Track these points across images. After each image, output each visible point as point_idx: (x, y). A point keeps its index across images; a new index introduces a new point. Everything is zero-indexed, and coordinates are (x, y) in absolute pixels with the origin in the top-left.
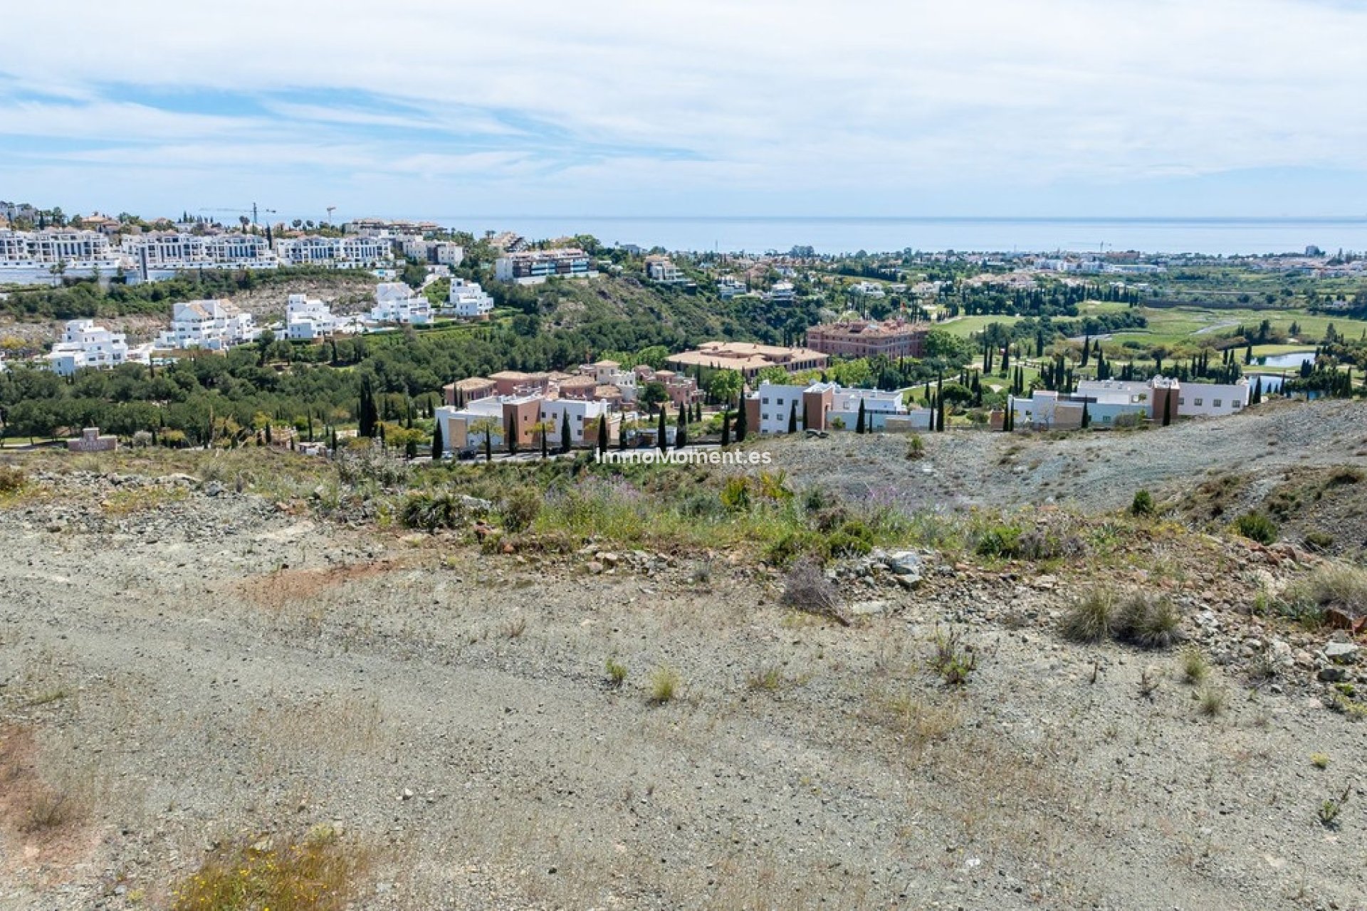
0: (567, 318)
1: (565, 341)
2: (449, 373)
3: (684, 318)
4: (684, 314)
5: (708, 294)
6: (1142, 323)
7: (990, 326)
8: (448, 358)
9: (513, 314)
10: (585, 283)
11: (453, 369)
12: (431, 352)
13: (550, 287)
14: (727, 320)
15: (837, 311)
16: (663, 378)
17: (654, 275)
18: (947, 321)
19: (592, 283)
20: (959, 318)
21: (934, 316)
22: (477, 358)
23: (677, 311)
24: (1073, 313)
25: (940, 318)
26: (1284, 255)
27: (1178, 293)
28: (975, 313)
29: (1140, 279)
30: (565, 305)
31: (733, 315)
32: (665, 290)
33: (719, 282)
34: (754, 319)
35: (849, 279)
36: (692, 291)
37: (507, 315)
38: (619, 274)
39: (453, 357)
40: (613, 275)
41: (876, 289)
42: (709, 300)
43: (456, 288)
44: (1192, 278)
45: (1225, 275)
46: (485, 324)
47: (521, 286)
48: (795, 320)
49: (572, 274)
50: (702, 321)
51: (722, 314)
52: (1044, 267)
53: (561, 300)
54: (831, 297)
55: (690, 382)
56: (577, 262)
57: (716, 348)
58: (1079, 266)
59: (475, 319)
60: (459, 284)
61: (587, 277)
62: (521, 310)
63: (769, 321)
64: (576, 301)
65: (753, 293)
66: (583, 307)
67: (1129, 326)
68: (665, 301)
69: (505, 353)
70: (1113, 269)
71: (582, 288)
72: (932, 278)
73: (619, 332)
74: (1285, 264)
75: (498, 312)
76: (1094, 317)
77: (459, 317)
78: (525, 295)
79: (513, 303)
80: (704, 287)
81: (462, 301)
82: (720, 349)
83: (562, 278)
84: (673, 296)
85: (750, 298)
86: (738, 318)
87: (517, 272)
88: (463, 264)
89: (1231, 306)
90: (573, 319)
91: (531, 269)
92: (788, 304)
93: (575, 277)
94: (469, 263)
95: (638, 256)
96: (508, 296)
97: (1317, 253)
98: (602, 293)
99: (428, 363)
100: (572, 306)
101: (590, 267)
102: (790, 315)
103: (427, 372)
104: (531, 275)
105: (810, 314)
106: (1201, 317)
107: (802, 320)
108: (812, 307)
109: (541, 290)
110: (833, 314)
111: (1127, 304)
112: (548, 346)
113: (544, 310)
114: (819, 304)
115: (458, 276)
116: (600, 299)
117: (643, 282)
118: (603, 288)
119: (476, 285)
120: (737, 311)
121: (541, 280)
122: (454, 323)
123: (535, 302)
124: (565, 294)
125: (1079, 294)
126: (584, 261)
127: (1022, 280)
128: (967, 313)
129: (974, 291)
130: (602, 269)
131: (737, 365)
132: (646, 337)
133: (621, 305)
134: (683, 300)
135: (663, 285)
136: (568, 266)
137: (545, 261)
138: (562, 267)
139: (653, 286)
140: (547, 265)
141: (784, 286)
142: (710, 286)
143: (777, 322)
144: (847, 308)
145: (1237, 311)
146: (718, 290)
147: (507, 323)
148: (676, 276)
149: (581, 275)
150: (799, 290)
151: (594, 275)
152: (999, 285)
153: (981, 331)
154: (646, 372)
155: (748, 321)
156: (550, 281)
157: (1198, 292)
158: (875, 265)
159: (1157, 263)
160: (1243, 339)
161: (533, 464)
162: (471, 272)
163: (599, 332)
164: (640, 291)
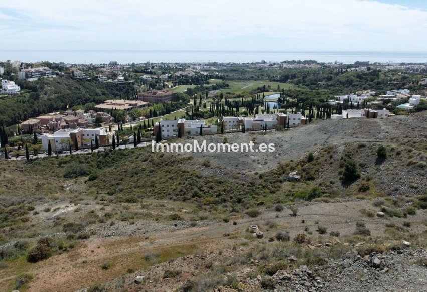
0: (49, 93)
1: (52, 102)
2: (13, 116)
3: (88, 90)
4: (88, 89)
5: (95, 82)
6: (228, 86)
7: (188, 89)
8: (11, 111)
9: (29, 93)
10: (52, 79)
11: (14, 115)
12: (5, 109)
13: (40, 82)
14: (103, 90)
15: (139, 86)
16: (100, 115)
17: (75, 75)
18: (174, 88)
19: (54, 79)
20: (177, 87)
21: (170, 86)
22: (21, 110)
23: (85, 88)
24: (208, 83)
25: (172, 87)
26: (256, 63)
27: (233, 76)
28: (181, 85)
29: (221, 71)
30: (47, 88)
31: (104, 88)
32: (80, 81)
33: (97, 77)
34: (112, 89)
35: (139, 74)
36: (89, 81)
37: (26, 93)
38: (63, 76)
39: (13, 110)
40: (61, 76)
41: (149, 78)
42: (96, 83)
43: (4, 83)
44: (235, 70)
45: (243, 69)
46: (19, 96)
47: (29, 81)
48: (126, 89)
49: (46, 76)
50: (94, 91)
51: (101, 88)
52: (194, 68)
53: (45, 86)
54: (136, 81)
55: (109, 115)
56: (49, 72)
57: (111, 102)
58: (204, 68)
59: (15, 95)
60: (5, 82)
61: (52, 77)
62: (31, 90)
63: (117, 90)
64: (51, 86)
65: (110, 81)
66: (53, 88)
67: (224, 87)
68: (80, 84)
69: (31, 107)
70: (213, 68)
71: (51, 81)
72: (163, 73)
73: (70, 97)
74: (258, 66)
75: (23, 91)
76: (215, 85)
77: (8, 94)
78: (31, 85)
79: (27, 88)
80: (93, 79)
81: (9, 88)
82: (113, 102)
83: (44, 78)
84: (83, 83)
85: (110, 82)
86: (107, 89)
87: (27, 76)
88: (4, 74)
89: (249, 80)
90: (51, 93)
91: (32, 75)
92: (123, 84)
93: (48, 77)
94: (6, 73)
95: (67, 69)
96: (25, 85)
97: (265, 62)
98: (59, 83)
99: (5, 113)
100: (49, 88)
101: (53, 73)
102: (124, 88)
103: (5, 117)
104: (32, 77)
105: (131, 87)
106: (242, 83)
107: (128, 89)
108: (131, 85)
109: (36, 82)
110: (138, 87)
111: (222, 80)
112: (46, 104)
113: (40, 90)
114: (133, 83)
115: (4, 79)
116: (59, 85)
117: (72, 78)
118: (59, 81)
119: (12, 82)
120: (106, 87)
121: (36, 79)
122: (7, 97)
123: (36, 87)
124: (46, 84)
125: (208, 77)
126: (51, 71)
127: (190, 72)
128: (179, 85)
129: (178, 77)
130: (57, 74)
131: (122, 108)
132: (80, 98)
133: (66, 86)
134: (87, 84)
135: (79, 79)
136: (45, 73)
137: (36, 72)
138: (43, 74)
139: (76, 79)
140: (37, 73)
141: (121, 78)
142: (95, 79)
143: (120, 90)
144: (141, 85)
145: (251, 81)
146: (99, 80)
147: (27, 95)
148: (83, 75)
149: (50, 76)
150: (126, 79)
151: (54, 76)
152: (185, 75)
153: (186, 90)
154: (92, 113)
155: (110, 90)
156: (39, 79)
157: (239, 75)
158: (143, 69)
159: (223, 66)
160: (259, 91)
161: (89, 153)
162: (8, 77)
163: (64, 98)
164: (71, 81)
